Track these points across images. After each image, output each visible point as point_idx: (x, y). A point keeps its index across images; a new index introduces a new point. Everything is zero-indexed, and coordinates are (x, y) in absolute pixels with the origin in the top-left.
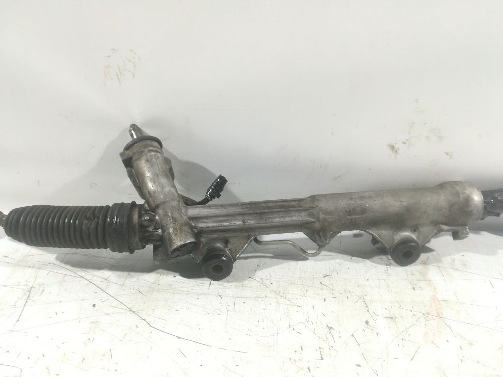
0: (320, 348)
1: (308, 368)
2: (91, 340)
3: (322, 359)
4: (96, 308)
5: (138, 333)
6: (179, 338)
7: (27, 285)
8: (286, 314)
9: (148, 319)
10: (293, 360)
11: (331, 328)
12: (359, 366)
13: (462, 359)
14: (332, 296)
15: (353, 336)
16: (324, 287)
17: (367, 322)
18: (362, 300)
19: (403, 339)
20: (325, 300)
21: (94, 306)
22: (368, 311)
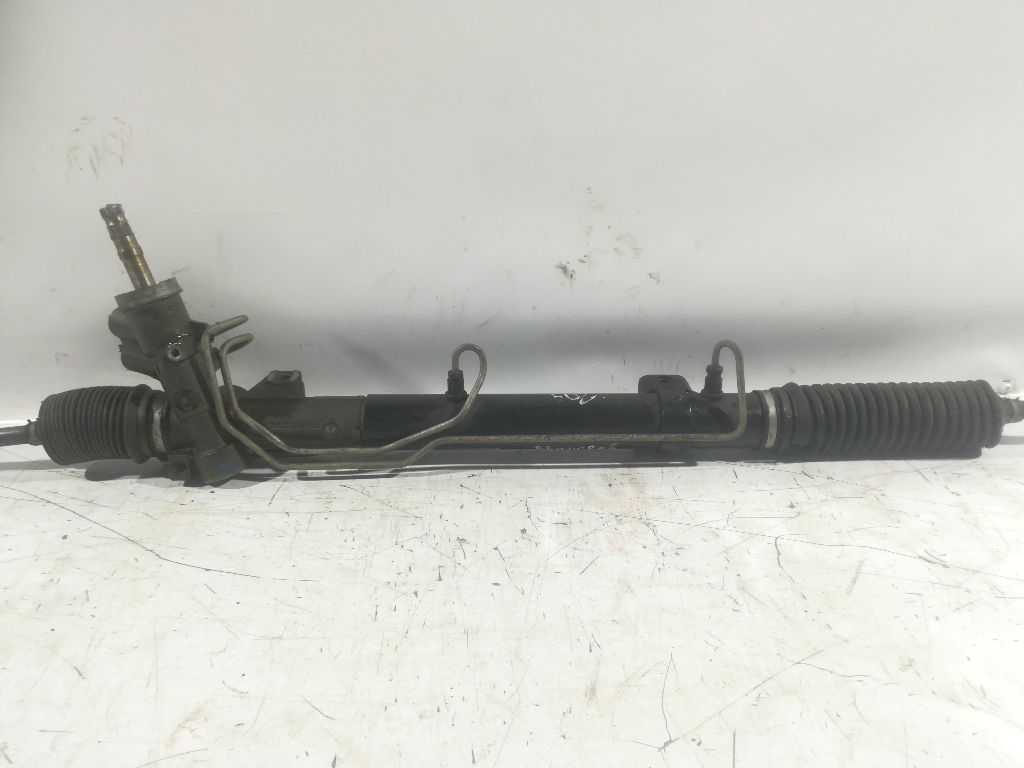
0: (440, 567)
2: (55, 581)
3: (440, 579)
4: (66, 540)
5: (137, 568)
6: (207, 570)
8: (393, 529)
9: (158, 550)
10: (392, 585)
11: (462, 541)
14: (475, 501)
15: (496, 549)
16: (465, 490)
17: (523, 531)
18: (523, 503)
19: (575, 549)
20: (462, 507)
21: (65, 537)
22: (529, 517)
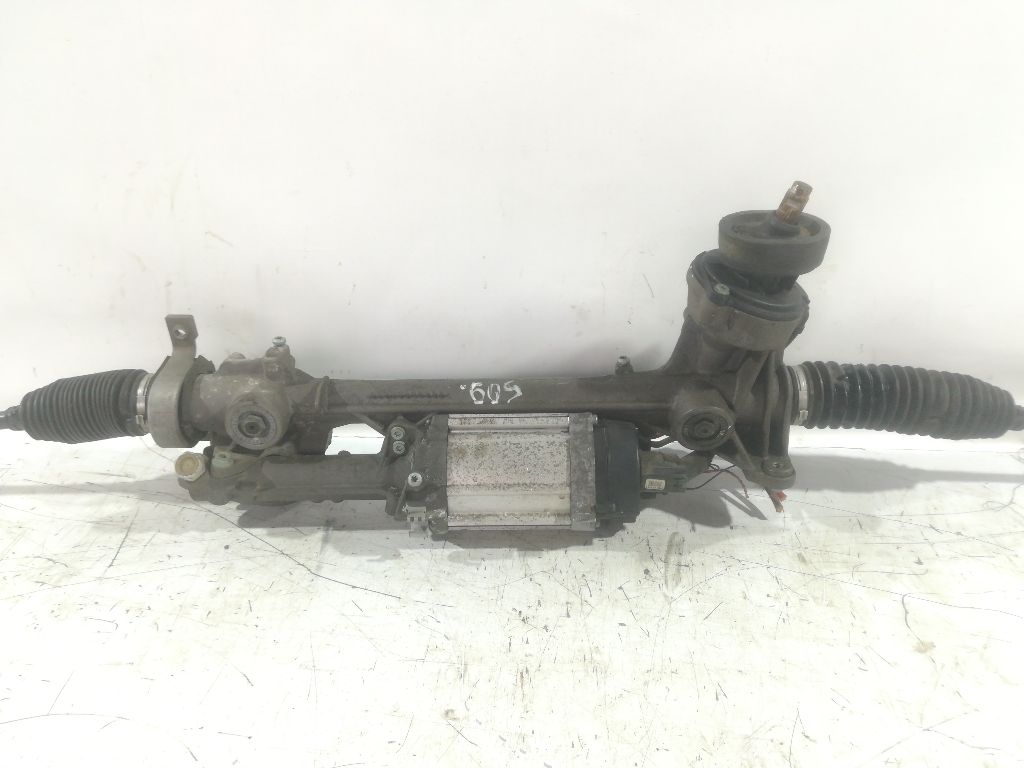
0: (567, 603)
1: (546, 627)
2: (221, 589)
3: (568, 616)
4: (229, 551)
5: (292, 582)
6: (354, 587)
7: (124, 521)
9: (309, 564)
12: (621, 624)
13: (786, 618)
15: (620, 588)
17: (647, 572)
18: (645, 542)
19: (698, 593)
21: (227, 547)
22: (652, 557)
